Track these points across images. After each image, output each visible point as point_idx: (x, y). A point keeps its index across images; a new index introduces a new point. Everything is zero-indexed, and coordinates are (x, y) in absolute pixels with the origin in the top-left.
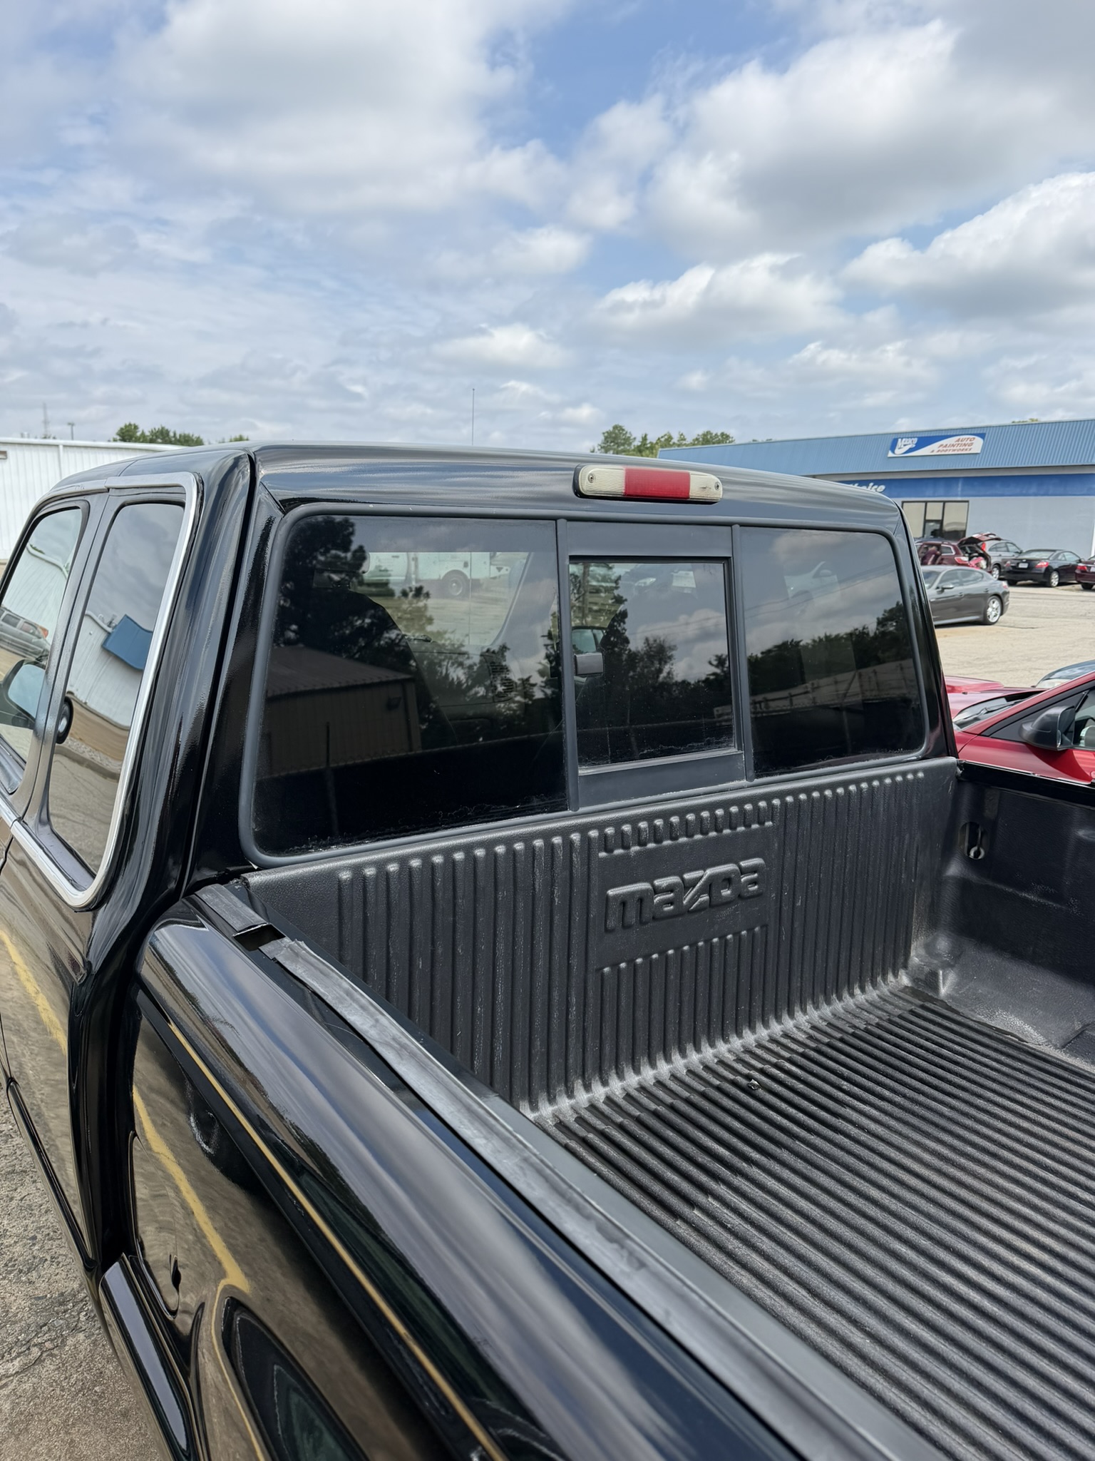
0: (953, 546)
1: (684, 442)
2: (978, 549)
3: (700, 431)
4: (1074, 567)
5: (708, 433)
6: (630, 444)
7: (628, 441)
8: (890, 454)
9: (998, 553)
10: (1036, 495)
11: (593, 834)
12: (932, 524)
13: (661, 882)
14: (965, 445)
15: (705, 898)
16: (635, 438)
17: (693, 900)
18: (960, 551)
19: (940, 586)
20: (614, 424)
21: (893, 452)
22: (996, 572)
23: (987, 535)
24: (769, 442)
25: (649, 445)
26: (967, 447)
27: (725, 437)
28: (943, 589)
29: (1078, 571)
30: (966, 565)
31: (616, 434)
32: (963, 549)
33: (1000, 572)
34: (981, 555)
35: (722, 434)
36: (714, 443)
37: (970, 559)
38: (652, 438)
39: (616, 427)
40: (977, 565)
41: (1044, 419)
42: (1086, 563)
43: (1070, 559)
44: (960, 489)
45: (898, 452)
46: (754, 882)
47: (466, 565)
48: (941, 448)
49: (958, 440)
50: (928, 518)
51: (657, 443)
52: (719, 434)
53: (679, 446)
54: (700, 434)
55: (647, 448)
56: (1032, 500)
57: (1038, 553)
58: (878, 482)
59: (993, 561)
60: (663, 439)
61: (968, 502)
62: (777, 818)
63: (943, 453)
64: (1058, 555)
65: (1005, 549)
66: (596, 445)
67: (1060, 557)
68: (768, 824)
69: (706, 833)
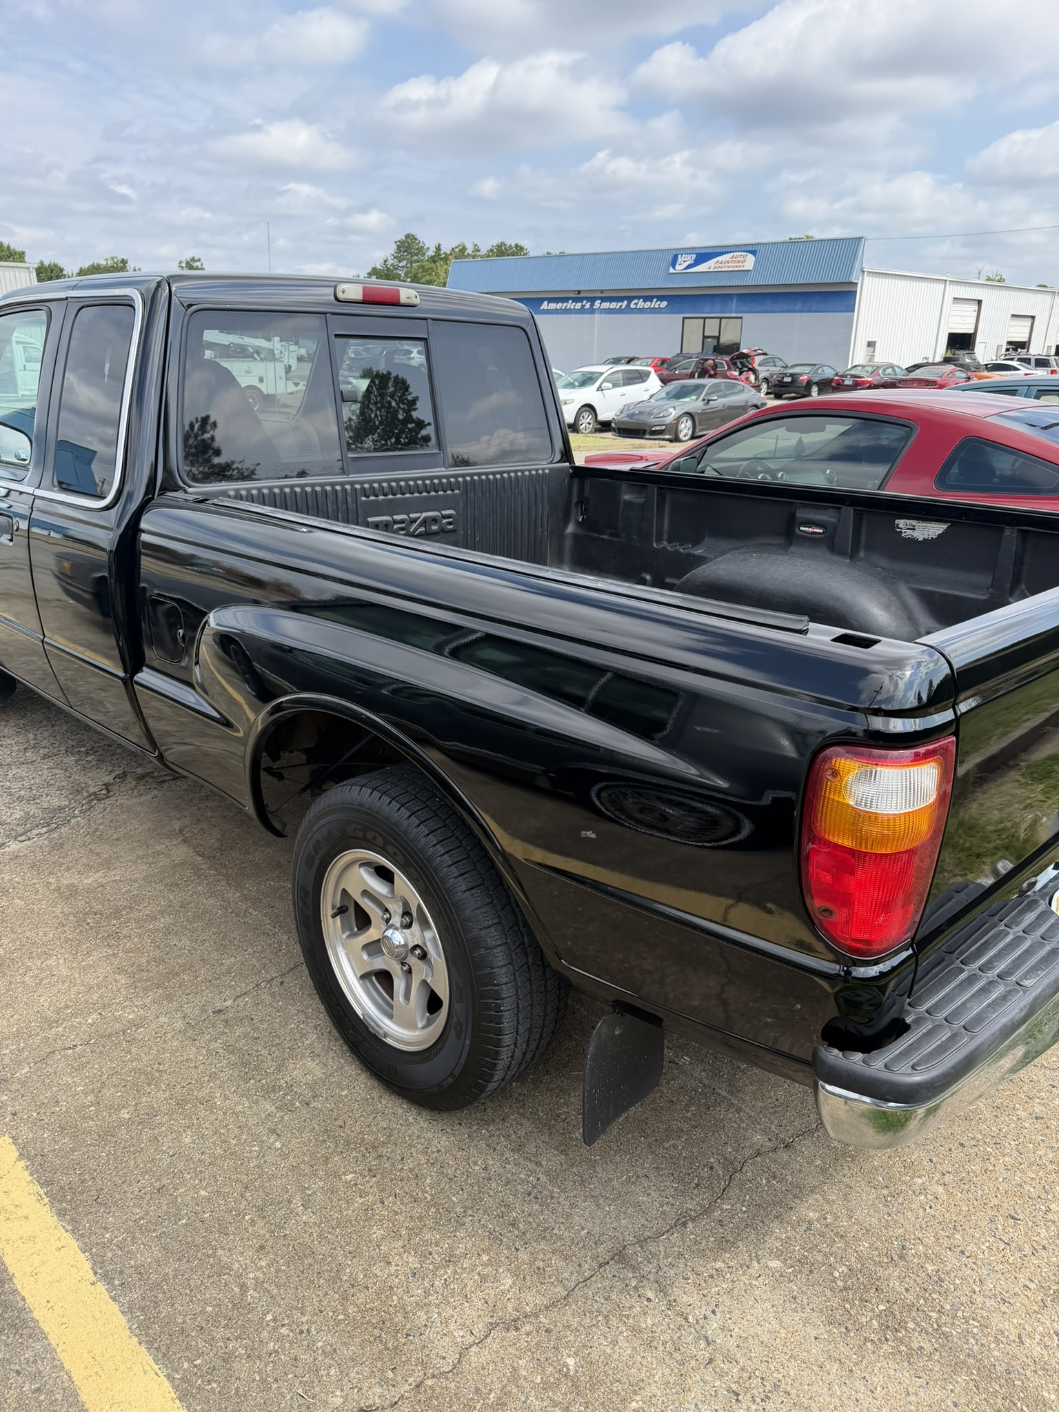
0: (726, 361)
1: (479, 253)
2: (747, 364)
3: (495, 242)
4: (832, 380)
5: (502, 244)
6: (423, 254)
7: (421, 251)
8: (671, 270)
9: (766, 368)
10: (801, 311)
11: (358, 486)
12: (709, 340)
13: (397, 517)
14: (739, 262)
15: (422, 529)
16: (428, 248)
17: (416, 530)
18: (732, 366)
19: (706, 398)
20: (406, 233)
21: (674, 268)
22: (764, 387)
23: (755, 351)
24: (562, 255)
25: (443, 256)
26: (740, 264)
27: (519, 249)
28: (709, 401)
29: (834, 384)
30: (737, 379)
31: (408, 243)
32: (735, 364)
33: (768, 386)
34: (750, 369)
35: (517, 246)
36: (508, 255)
37: (741, 373)
38: (446, 249)
39: (408, 236)
40: (747, 379)
41: (817, 236)
42: (842, 376)
43: (828, 373)
44: (734, 305)
45: (679, 268)
46: (450, 523)
47: (261, 380)
48: (717, 265)
49: (732, 257)
50: (706, 334)
51: (451, 254)
52: (513, 245)
53: (474, 257)
54: (495, 245)
55: (441, 259)
56: (797, 316)
57: (800, 368)
58: (661, 298)
59: (761, 376)
60: (457, 250)
61: (741, 318)
62: (462, 489)
63: (719, 270)
64: (818, 369)
65: (773, 364)
66: (389, 255)
67: (819, 371)
68: (457, 492)
69: (421, 493)
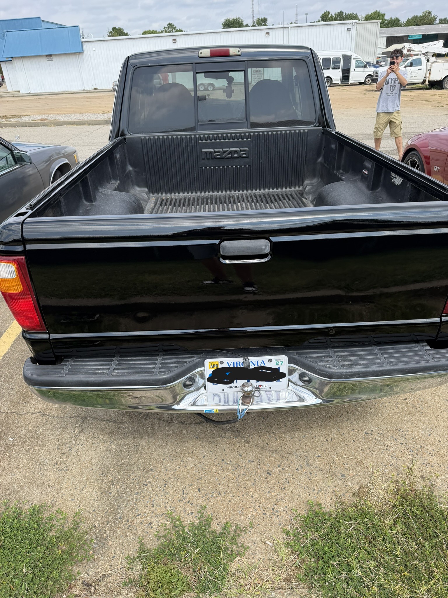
11: (197, 136)
13: (216, 150)
15: (230, 156)
17: (226, 156)
46: (244, 154)
62: (252, 138)
68: (249, 139)
69: (229, 139)
